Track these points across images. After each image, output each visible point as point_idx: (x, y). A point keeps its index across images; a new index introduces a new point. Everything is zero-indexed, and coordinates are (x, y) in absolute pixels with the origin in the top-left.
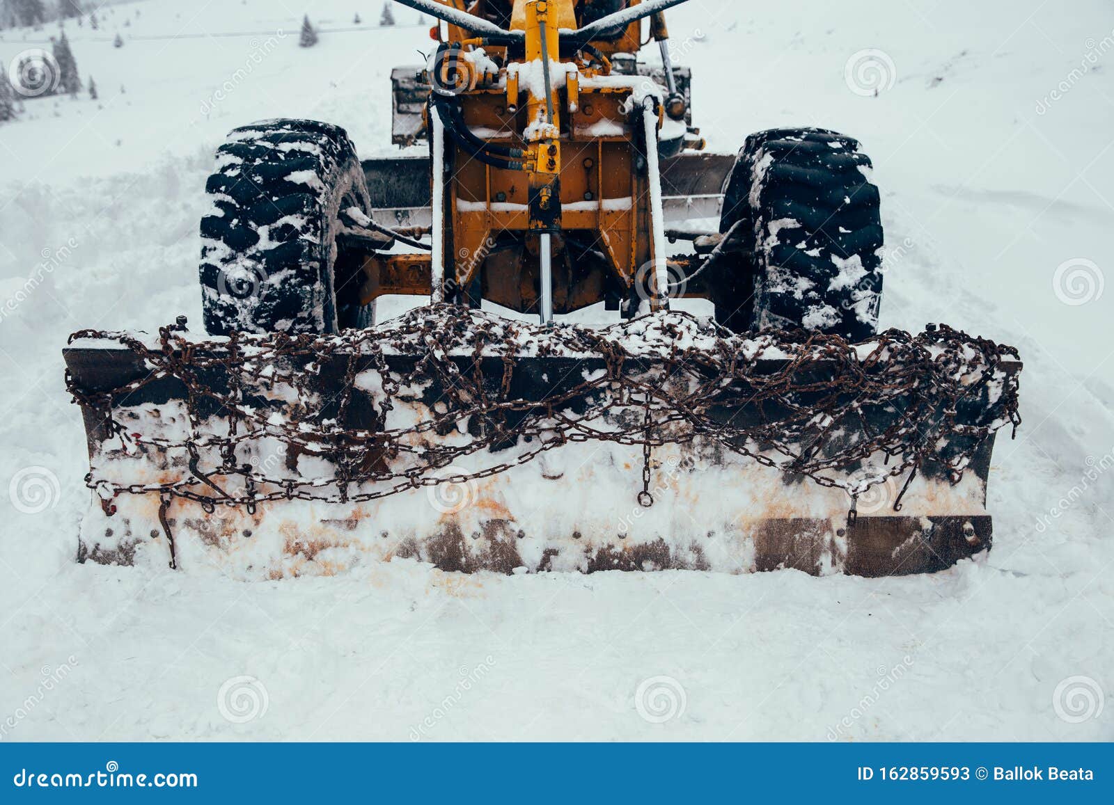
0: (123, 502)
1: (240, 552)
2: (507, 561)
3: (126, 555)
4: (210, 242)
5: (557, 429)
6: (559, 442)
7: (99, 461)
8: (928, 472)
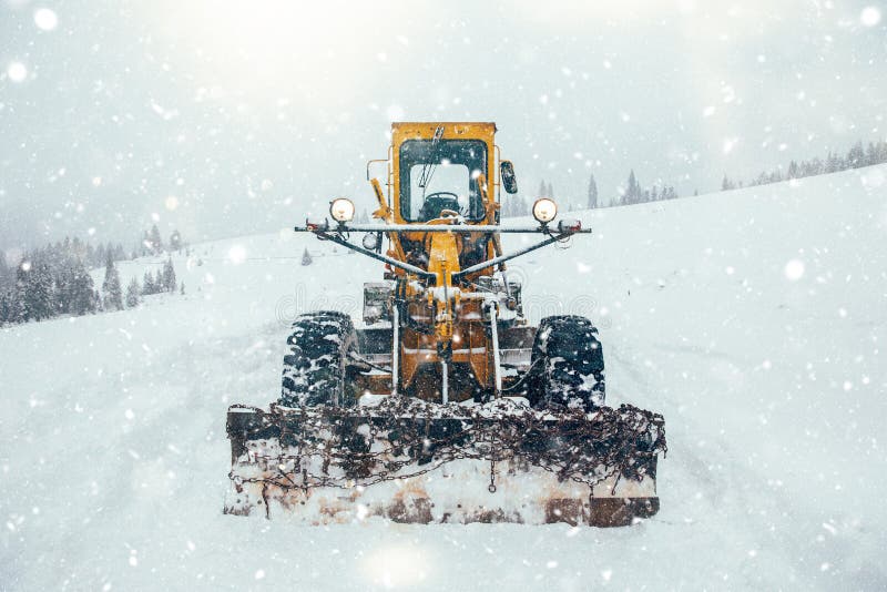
0: (246, 487)
1: (299, 512)
2: (427, 518)
3: (246, 512)
4: (288, 367)
5: (450, 453)
6: (452, 459)
7: (236, 467)
8: (628, 476)
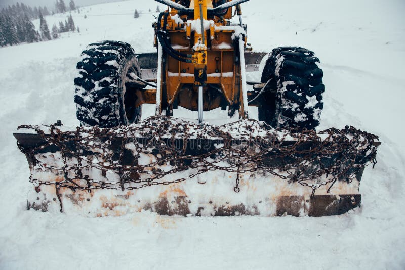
0: (43, 187)
1: (86, 207)
2: (184, 212)
3: (44, 208)
4: (78, 87)
5: (204, 166)
6: (204, 171)
7: (34, 172)
8: (340, 179)
